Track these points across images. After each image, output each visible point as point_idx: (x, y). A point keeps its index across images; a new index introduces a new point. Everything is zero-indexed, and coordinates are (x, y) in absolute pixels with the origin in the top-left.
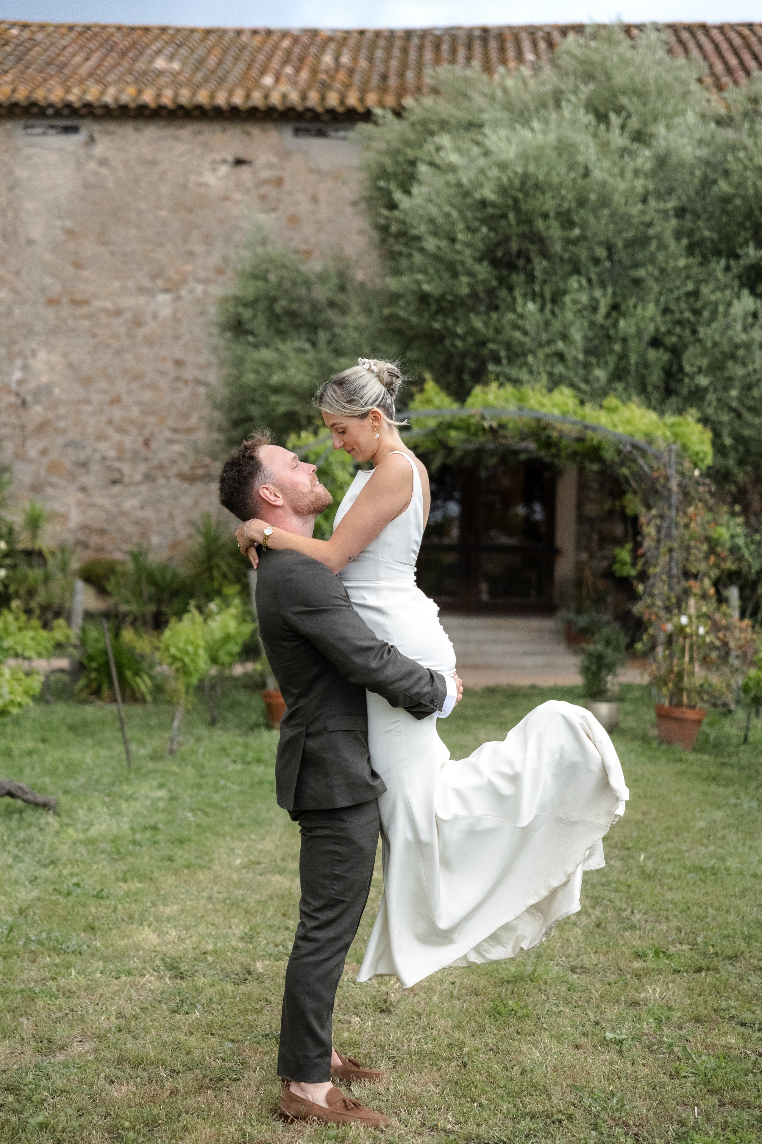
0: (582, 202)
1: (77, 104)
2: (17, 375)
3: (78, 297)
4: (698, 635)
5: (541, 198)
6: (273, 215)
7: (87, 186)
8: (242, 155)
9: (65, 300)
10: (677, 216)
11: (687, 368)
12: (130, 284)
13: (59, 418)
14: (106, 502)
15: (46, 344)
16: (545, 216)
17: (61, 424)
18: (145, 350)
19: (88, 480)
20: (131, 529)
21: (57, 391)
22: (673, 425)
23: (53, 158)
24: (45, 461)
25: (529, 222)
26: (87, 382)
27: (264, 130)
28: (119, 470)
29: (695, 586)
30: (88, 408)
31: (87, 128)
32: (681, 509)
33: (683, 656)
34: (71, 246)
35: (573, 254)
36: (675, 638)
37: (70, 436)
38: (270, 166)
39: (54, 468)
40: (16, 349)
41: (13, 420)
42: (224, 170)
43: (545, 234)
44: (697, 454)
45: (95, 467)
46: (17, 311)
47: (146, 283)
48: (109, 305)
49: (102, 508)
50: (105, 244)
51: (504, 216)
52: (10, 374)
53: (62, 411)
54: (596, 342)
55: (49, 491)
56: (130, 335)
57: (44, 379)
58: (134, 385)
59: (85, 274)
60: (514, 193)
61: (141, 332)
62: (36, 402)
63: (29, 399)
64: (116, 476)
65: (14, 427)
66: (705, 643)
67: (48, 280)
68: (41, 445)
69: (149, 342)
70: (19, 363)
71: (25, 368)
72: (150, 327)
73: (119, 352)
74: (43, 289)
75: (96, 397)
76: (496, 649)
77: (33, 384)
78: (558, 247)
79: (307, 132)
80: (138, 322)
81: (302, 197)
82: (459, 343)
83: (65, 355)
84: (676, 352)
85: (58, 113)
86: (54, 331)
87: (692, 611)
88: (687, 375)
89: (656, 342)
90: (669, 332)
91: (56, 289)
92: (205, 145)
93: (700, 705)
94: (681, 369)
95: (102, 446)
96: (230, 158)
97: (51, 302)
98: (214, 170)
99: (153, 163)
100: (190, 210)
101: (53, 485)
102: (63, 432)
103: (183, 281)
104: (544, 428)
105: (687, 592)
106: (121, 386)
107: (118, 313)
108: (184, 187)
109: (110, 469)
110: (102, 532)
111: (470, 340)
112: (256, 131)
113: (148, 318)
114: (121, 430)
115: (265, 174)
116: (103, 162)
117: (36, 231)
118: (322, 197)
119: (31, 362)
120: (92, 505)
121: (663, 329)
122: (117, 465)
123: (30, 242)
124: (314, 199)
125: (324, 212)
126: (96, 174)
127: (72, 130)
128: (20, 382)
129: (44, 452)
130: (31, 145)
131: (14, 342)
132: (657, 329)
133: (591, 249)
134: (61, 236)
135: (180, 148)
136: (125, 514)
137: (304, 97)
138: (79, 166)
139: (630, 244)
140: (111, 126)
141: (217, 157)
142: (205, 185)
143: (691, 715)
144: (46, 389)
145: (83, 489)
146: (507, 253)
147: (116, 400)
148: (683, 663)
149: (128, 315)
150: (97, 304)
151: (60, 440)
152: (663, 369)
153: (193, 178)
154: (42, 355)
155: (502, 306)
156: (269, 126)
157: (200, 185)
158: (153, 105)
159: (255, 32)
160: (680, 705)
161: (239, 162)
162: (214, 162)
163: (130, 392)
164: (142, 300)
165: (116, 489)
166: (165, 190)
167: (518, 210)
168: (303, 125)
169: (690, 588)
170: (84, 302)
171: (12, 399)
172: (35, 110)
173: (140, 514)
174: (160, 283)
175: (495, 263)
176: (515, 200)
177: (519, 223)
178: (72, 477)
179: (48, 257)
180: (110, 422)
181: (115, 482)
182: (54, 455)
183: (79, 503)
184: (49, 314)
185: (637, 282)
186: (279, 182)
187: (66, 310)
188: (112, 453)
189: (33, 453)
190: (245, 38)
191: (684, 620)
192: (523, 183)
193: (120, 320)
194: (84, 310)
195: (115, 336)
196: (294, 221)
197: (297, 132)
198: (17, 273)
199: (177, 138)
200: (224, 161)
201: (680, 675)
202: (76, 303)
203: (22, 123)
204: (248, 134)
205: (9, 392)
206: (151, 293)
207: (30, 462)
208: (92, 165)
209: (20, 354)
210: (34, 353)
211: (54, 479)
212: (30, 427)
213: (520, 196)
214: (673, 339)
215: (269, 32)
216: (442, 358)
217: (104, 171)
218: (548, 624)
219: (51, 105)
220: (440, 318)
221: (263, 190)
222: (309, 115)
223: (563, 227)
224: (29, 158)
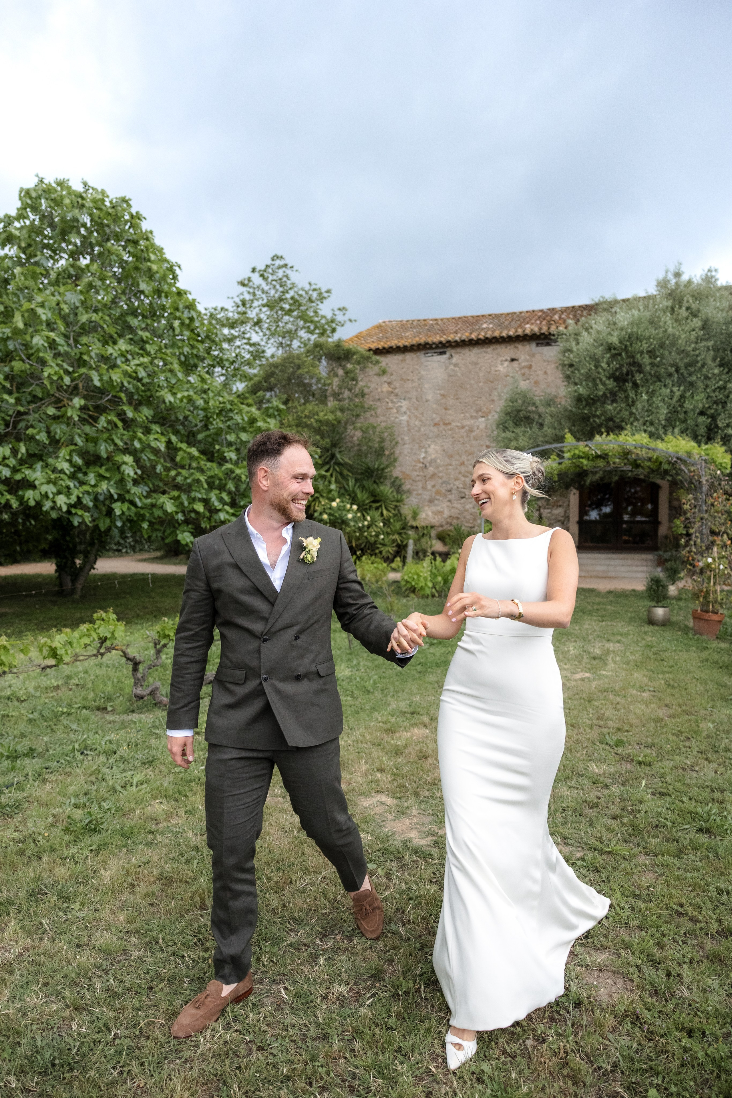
0: (662, 345)
1: (444, 342)
2: (423, 455)
3: (447, 422)
4: (719, 569)
5: (640, 344)
6: (528, 381)
7: (450, 376)
8: (513, 357)
9: (441, 423)
10: (714, 350)
11: (720, 425)
12: (468, 415)
13: (440, 472)
14: (459, 506)
15: (434, 442)
16: (642, 353)
17: (441, 475)
18: (474, 442)
19: (451, 497)
20: (469, 517)
21: (439, 461)
22: (706, 450)
23: (436, 365)
24: (434, 490)
25: (633, 357)
26: (451, 456)
27: (523, 345)
28: (464, 492)
29: (718, 540)
30: (451, 467)
31: (450, 351)
32: (709, 495)
33: (710, 582)
34: (443, 401)
35: (656, 372)
36: (704, 570)
37: (444, 479)
38: (526, 360)
39: (437, 492)
40: (422, 445)
41: (422, 473)
42: (506, 364)
43: (641, 362)
44: (721, 464)
45: (454, 492)
46: (422, 429)
47: (475, 414)
48: (459, 424)
49: (457, 509)
50: (457, 399)
51: (620, 354)
52: (420, 455)
53: (441, 469)
54: (669, 415)
55: (436, 502)
56: (468, 436)
57: (433, 456)
58: (469, 457)
59: (449, 412)
60: (625, 343)
61: (472, 435)
62: (430, 466)
63: (428, 465)
64: (463, 495)
65: (422, 476)
66: (724, 574)
67: (434, 416)
68: (432, 483)
69: (476, 439)
70: (423, 450)
71: (426, 452)
72: (476, 432)
73: (463, 444)
74: (432, 420)
75: (454, 463)
76: (623, 569)
77: (429, 459)
78: (648, 368)
79: (542, 344)
80: (471, 431)
81: (540, 373)
82: (597, 420)
83: (442, 446)
84: (714, 418)
85: (437, 347)
86: (437, 436)
87: (715, 555)
88: (721, 429)
89: (702, 413)
90: (709, 407)
91: (438, 419)
92: (498, 354)
93: (721, 611)
94: (717, 426)
95: (457, 483)
96: (509, 359)
97: (436, 425)
98: (502, 364)
99: (476, 364)
100: (492, 382)
101: (437, 500)
102: (441, 478)
103: (490, 412)
104: (628, 453)
105: (713, 543)
106: (464, 458)
107: (463, 427)
108: (490, 372)
109: (460, 492)
110: (458, 518)
111: (603, 418)
112: (520, 346)
113: (475, 429)
114: (464, 476)
115: (524, 364)
116: (456, 365)
117: (430, 396)
118: (549, 372)
119: (428, 449)
120: (453, 507)
121: (707, 406)
122: (463, 490)
123: (427, 401)
124: (546, 373)
125: (550, 378)
126: (453, 370)
127: (444, 353)
128: (423, 458)
129: (434, 486)
130: (427, 361)
131: (421, 441)
132: (704, 407)
133: (666, 369)
134: (440, 397)
135: (488, 356)
136: (467, 511)
137: (540, 329)
138: (446, 368)
139: (688, 365)
140: (459, 350)
141: (504, 359)
142: (499, 371)
143: (715, 617)
144: (435, 460)
145: (450, 501)
146: (621, 374)
147: (462, 464)
148: (710, 586)
149: (467, 428)
150: (454, 424)
151: (440, 481)
152: (706, 427)
153: (493, 368)
154: (433, 446)
155: (619, 400)
156: (525, 343)
157: (496, 371)
158: (475, 339)
159: (527, 312)
160: (707, 611)
161: (513, 360)
162: (502, 361)
163: (468, 460)
164: (473, 421)
165: (463, 500)
166: (481, 374)
167: (627, 352)
168: (541, 342)
169: (715, 541)
170: (449, 424)
171: (421, 465)
172: (428, 346)
173: (473, 510)
174: (480, 413)
175: (616, 379)
176: (626, 346)
177: (627, 358)
178: (445, 496)
179: (434, 406)
180: (460, 473)
181: (462, 498)
182: (438, 487)
183: (448, 506)
184: (435, 429)
185: (692, 384)
186: (530, 367)
187: (442, 427)
188: (461, 486)
189: (429, 487)
190: (523, 314)
191: (710, 560)
192: (629, 337)
193: (464, 430)
194: (449, 427)
195: (462, 437)
196: (536, 383)
197: (537, 345)
198: (422, 414)
199: (486, 352)
200: (506, 360)
201: (707, 593)
202: (445, 424)
203: (424, 352)
204: (516, 347)
205: (420, 462)
206: (476, 418)
207: (428, 490)
208: (452, 367)
209: (424, 447)
210: (429, 446)
211: (438, 497)
212: (428, 476)
213: (628, 343)
214: (712, 411)
215: (533, 311)
216: (588, 429)
217: (457, 369)
218: (650, 556)
219: (434, 343)
220: (588, 408)
221: (523, 371)
222: (542, 337)
223: (650, 357)
224: (426, 366)
